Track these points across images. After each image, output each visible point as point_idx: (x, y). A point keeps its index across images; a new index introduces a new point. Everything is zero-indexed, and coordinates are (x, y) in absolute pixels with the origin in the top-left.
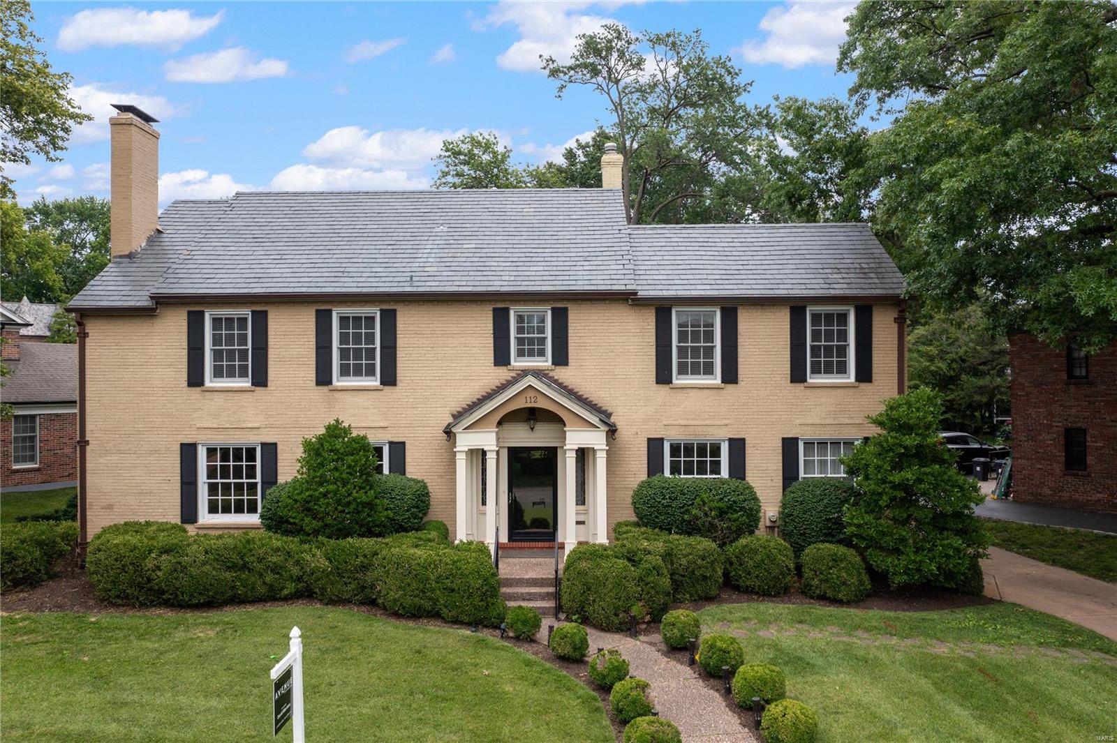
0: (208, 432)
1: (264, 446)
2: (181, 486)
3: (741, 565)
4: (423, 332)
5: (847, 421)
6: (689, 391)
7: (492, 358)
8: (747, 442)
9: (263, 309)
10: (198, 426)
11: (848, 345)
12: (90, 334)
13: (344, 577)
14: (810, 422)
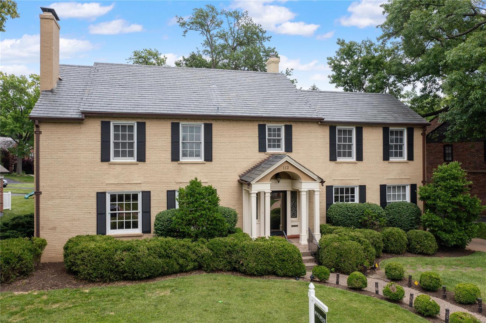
0: (113, 186)
1: (143, 193)
2: (97, 215)
3: (388, 241)
4: (225, 135)
5: (404, 177)
6: (343, 164)
7: (258, 148)
8: (366, 187)
9: (143, 121)
10: (107, 182)
11: (404, 145)
12: (42, 132)
13: (220, 258)
14: (391, 178)
